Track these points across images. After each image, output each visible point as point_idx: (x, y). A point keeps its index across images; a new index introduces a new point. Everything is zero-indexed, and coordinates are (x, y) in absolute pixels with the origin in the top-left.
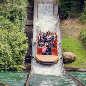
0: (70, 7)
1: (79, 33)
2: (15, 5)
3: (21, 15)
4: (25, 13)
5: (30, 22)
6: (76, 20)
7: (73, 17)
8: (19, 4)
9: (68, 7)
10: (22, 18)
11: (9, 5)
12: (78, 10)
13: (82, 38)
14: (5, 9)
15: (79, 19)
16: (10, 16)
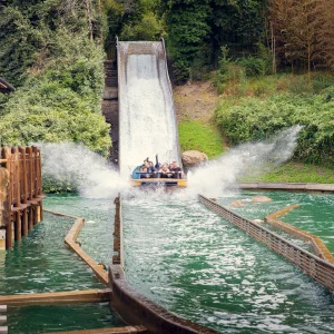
0: (191, 59)
1: (213, 112)
2: (81, 59)
3: (93, 78)
4: (101, 74)
5: (110, 93)
6: (206, 86)
7: (199, 80)
8: (88, 57)
9: (188, 59)
10: (96, 84)
11: (69, 58)
12: (207, 64)
13: (219, 121)
14: (60, 67)
15: (210, 82)
16: (71, 80)
